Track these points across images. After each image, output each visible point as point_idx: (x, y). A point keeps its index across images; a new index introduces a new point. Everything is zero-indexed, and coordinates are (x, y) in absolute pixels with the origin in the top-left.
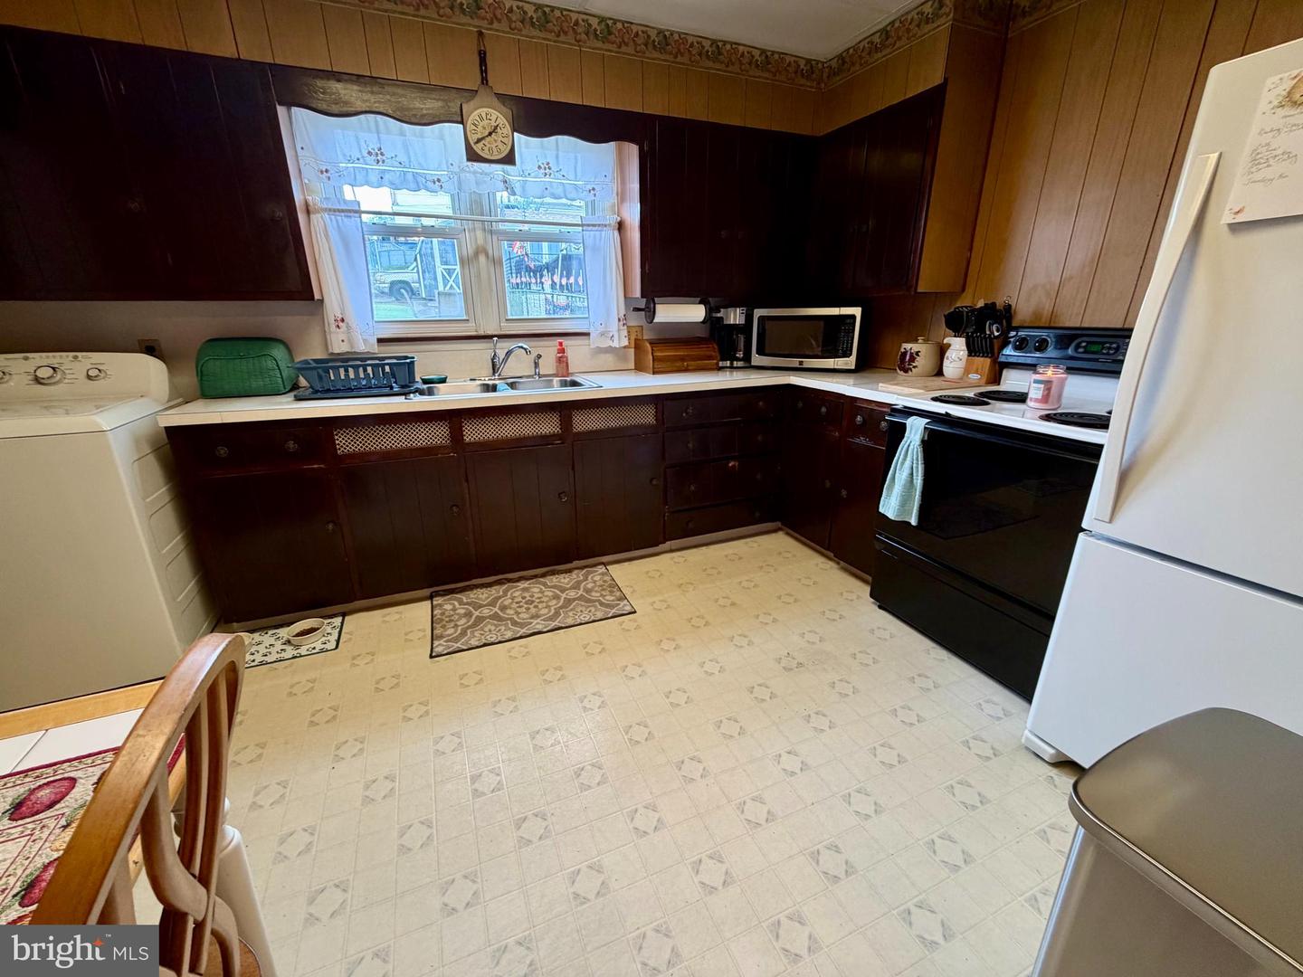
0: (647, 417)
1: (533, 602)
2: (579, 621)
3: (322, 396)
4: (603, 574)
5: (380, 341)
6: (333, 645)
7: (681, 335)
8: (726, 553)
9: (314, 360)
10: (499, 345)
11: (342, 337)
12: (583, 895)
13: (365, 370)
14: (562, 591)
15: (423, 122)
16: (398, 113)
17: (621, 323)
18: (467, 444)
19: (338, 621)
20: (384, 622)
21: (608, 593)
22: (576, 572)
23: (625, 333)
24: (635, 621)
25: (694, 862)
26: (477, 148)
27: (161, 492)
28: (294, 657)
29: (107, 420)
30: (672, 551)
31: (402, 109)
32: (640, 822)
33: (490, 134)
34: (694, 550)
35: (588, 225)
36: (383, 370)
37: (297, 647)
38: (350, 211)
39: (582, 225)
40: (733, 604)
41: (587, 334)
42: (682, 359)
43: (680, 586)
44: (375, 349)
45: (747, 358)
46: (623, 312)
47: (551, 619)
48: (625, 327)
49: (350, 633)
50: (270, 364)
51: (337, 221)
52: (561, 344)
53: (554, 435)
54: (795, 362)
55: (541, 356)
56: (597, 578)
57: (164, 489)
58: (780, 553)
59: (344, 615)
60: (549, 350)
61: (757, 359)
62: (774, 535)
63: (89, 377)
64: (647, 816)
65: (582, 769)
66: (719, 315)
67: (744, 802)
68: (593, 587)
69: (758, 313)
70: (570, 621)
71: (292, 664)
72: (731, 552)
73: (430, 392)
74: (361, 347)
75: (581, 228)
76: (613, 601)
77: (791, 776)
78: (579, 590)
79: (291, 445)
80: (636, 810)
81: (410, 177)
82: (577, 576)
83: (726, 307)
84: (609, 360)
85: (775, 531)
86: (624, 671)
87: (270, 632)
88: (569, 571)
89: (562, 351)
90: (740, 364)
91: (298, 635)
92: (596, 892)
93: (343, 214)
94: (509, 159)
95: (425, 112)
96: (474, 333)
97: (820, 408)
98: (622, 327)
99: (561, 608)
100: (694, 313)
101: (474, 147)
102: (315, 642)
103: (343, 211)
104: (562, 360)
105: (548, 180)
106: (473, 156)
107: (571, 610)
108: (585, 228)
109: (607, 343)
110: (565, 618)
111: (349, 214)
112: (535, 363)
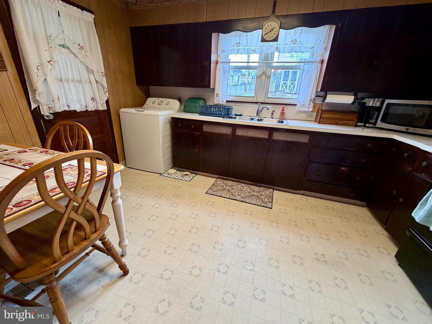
0: (305, 139)
1: (242, 191)
2: (250, 202)
3: (205, 115)
4: (271, 192)
5: (227, 101)
6: (189, 180)
7: (340, 109)
8: (327, 205)
9: (209, 105)
10: (261, 106)
11: (217, 99)
12: (192, 273)
13: (216, 109)
14: (253, 192)
15: (251, 30)
16: (243, 29)
17: (312, 101)
18: (236, 135)
19: (194, 175)
20: (203, 180)
21: (267, 199)
22: (262, 188)
23: (312, 106)
24: (269, 211)
25: (226, 291)
26: (265, 37)
27: (168, 132)
28: (181, 180)
29: (160, 113)
30: (304, 195)
31: (244, 28)
32: (221, 267)
33: (270, 31)
34: (314, 198)
35: (307, 62)
36: (220, 109)
37: (183, 177)
38: (227, 62)
39: (304, 62)
40: (314, 224)
41: (296, 105)
42: (336, 119)
43: (296, 208)
44: (224, 103)
45: (375, 123)
46: (313, 96)
47: (243, 198)
48: (313, 103)
49: (194, 179)
50: (198, 105)
51: (223, 65)
52: (283, 107)
53: (265, 139)
54: (403, 129)
55: (274, 111)
56: (267, 192)
57: (169, 132)
58: (357, 216)
59: (196, 174)
60: (278, 109)
61: (379, 124)
62: (361, 208)
63: (166, 104)
64: (224, 268)
65: (218, 243)
66: (364, 101)
67: (258, 288)
68: (264, 195)
69: (387, 101)
70: (248, 201)
71: (179, 181)
72: (331, 205)
73: (235, 118)
74: (221, 103)
75: (304, 63)
76: (267, 201)
77: (284, 295)
78: (259, 193)
79: (193, 126)
80: (223, 264)
81: (246, 50)
82: (262, 189)
83: (369, 97)
84: (303, 116)
85: (362, 206)
86: (252, 224)
87: (181, 172)
88: (260, 186)
89: (283, 110)
90: (371, 125)
91: (184, 175)
92: (196, 275)
93: (225, 63)
94: (276, 40)
95: (251, 27)
96: (256, 101)
97: (404, 153)
98: (311, 103)
99: (248, 196)
100: (347, 99)
101: (264, 36)
102: (186, 178)
103: (225, 62)
104: (283, 113)
105: (294, 45)
106: (263, 40)
107: (251, 198)
108: (305, 63)
109: (303, 109)
110: (247, 199)
111: (227, 63)
112: (272, 113)
